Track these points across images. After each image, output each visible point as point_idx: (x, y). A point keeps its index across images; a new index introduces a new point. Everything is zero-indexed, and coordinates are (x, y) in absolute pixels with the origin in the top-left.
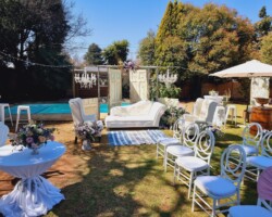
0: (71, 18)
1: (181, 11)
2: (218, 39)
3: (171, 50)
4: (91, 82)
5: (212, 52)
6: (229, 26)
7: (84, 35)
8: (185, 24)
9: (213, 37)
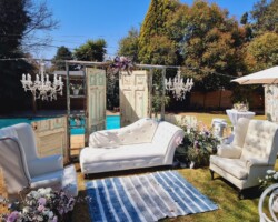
0: (30, 6)
1: (168, 7)
2: (211, 40)
3: (159, 51)
4: (54, 90)
5: (206, 55)
6: (222, 26)
7: (48, 27)
8: (174, 21)
9: (207, 38)
